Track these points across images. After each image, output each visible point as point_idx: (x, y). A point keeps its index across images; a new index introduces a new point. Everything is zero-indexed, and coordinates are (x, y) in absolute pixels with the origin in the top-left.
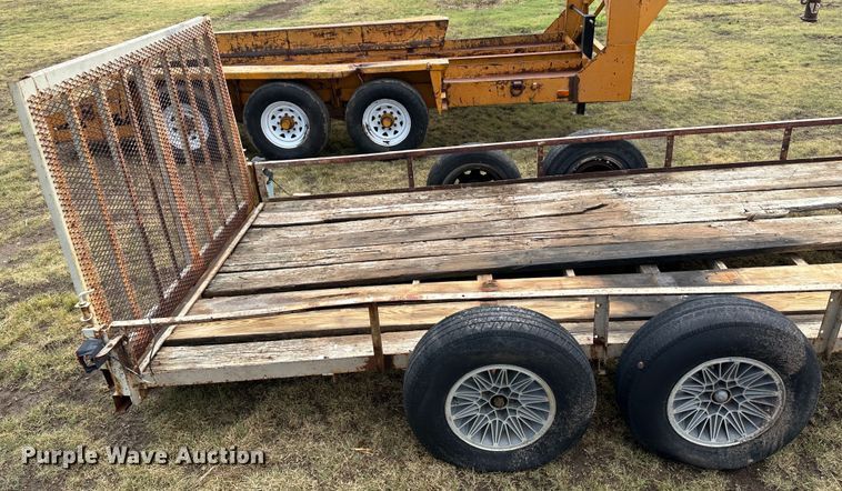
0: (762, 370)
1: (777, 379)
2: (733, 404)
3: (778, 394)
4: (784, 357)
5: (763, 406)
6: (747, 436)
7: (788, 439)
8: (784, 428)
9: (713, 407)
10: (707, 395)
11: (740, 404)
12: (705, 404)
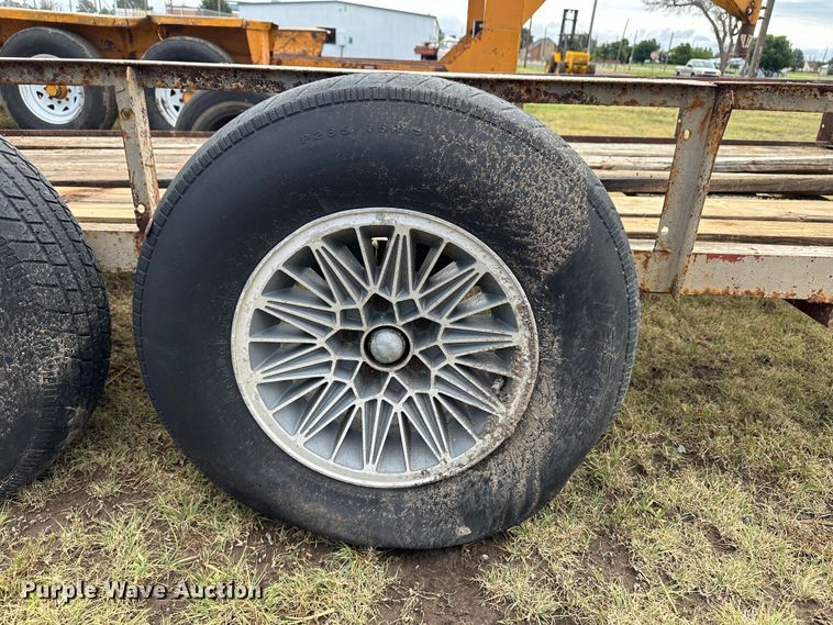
0: (471, 260)
1: (514, 294)
2: (416, 370)
3: (519, 338)
4: (521, 211)
5: (487, 379)
6: (451, 460)
7: (553, 479)
8: (538, 445)
9: (370, 377)
10: (345, 339)
11: (435, 371)
12: (344, 367)
